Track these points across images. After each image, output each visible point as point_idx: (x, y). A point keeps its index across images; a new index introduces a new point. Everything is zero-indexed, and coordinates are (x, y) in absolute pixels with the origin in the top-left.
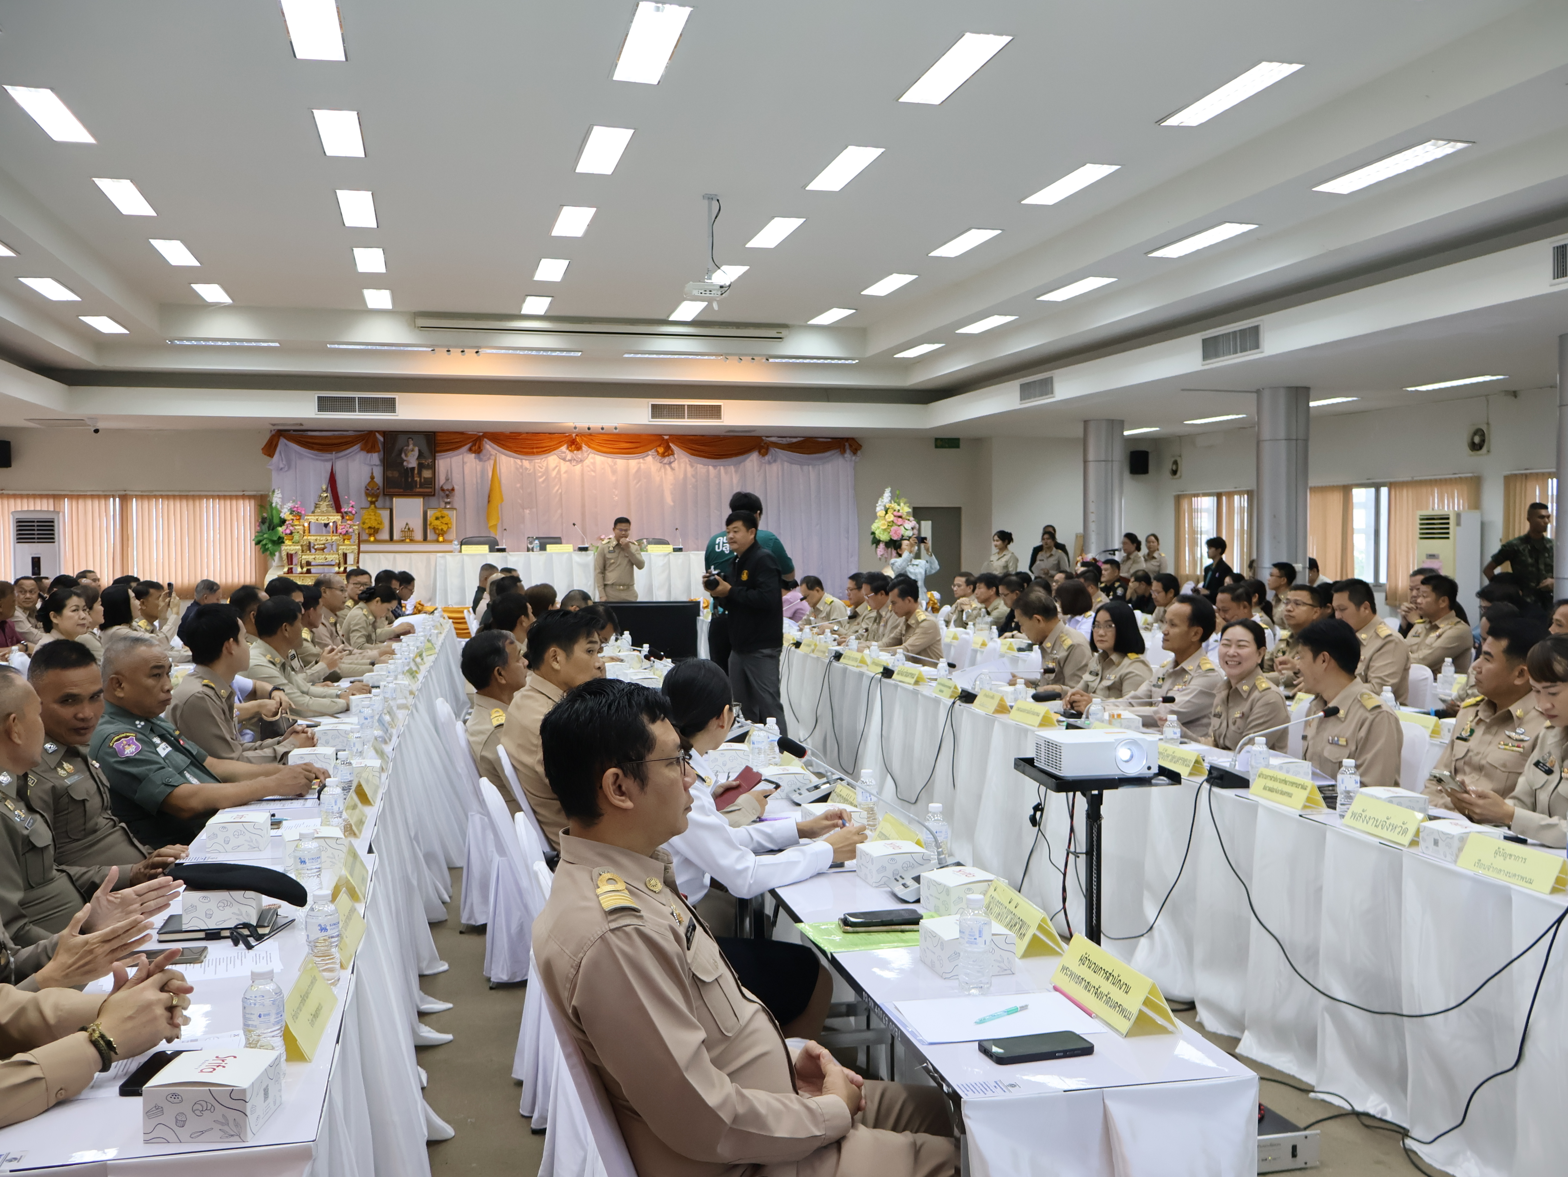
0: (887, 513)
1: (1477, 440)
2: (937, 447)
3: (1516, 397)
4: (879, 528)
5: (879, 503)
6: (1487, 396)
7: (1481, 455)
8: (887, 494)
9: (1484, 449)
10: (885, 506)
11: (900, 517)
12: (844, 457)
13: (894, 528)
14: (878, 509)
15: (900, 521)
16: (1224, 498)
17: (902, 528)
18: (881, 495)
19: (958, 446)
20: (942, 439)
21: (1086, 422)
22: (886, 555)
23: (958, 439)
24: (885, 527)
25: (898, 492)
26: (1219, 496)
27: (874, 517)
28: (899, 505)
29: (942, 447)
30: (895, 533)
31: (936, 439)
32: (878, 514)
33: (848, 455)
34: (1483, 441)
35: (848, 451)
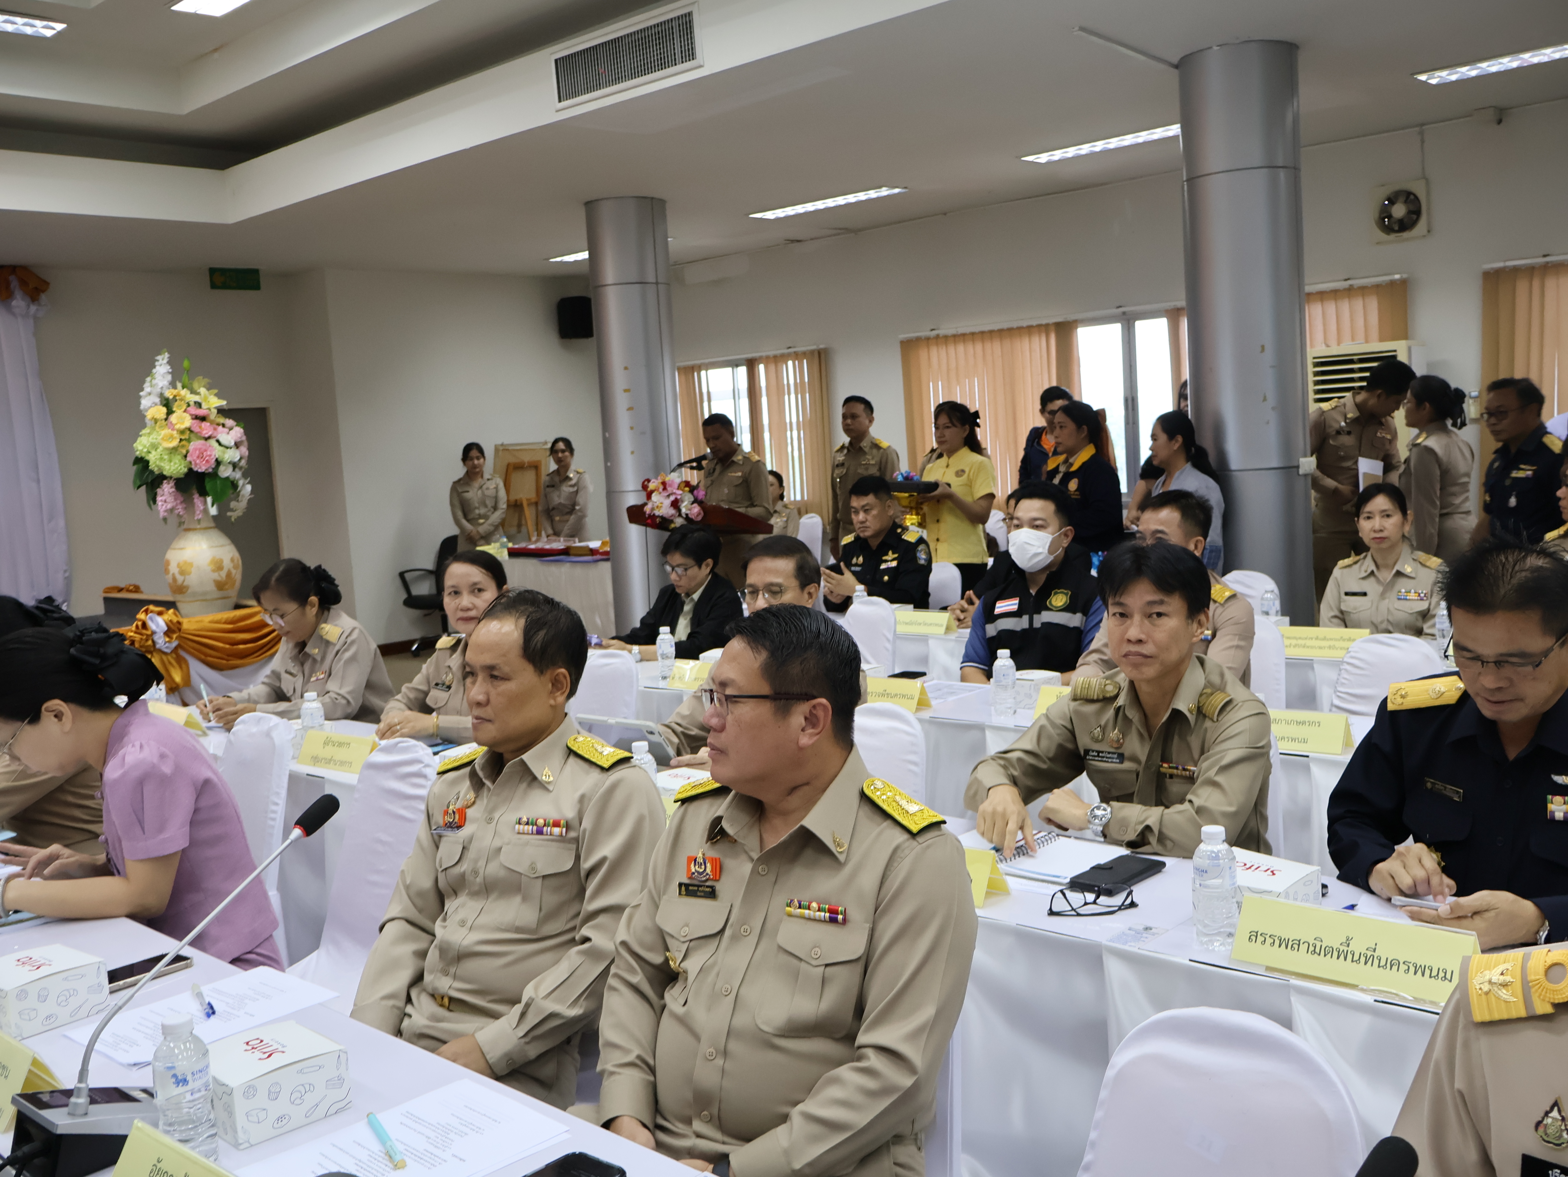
0: (170, 412)
1: (1399, 211)
2: (214, 286)
3: (1500, 122)
4: (155, 447)
5: (147, 388)
6: (1423, 125)
7: (1407, 239)
8: (162, 369)
9: (1421, 227)
10: (161, 395)
11: (203, 419)
12: (9, 309)
13: (195, 445)
14: (145, 403)
15: (206, 429)
16: (762, 367)
17: (213, 442)
18: (148, 369)
19: (257, 287)
20: (223, 271)
21: (590, 206)
22: (180, 510)
23: (255, 272)
24: (175, 443)
25: (186, 364)
26: (751, 365)
27: (139, 421)
28: (193, 392)
29: (225, 286)
30: (201, 456)
31: (213, 271)
32: (149, 415)
33: (19, 302)
34: (1415, 214)
35: (18, 294)
